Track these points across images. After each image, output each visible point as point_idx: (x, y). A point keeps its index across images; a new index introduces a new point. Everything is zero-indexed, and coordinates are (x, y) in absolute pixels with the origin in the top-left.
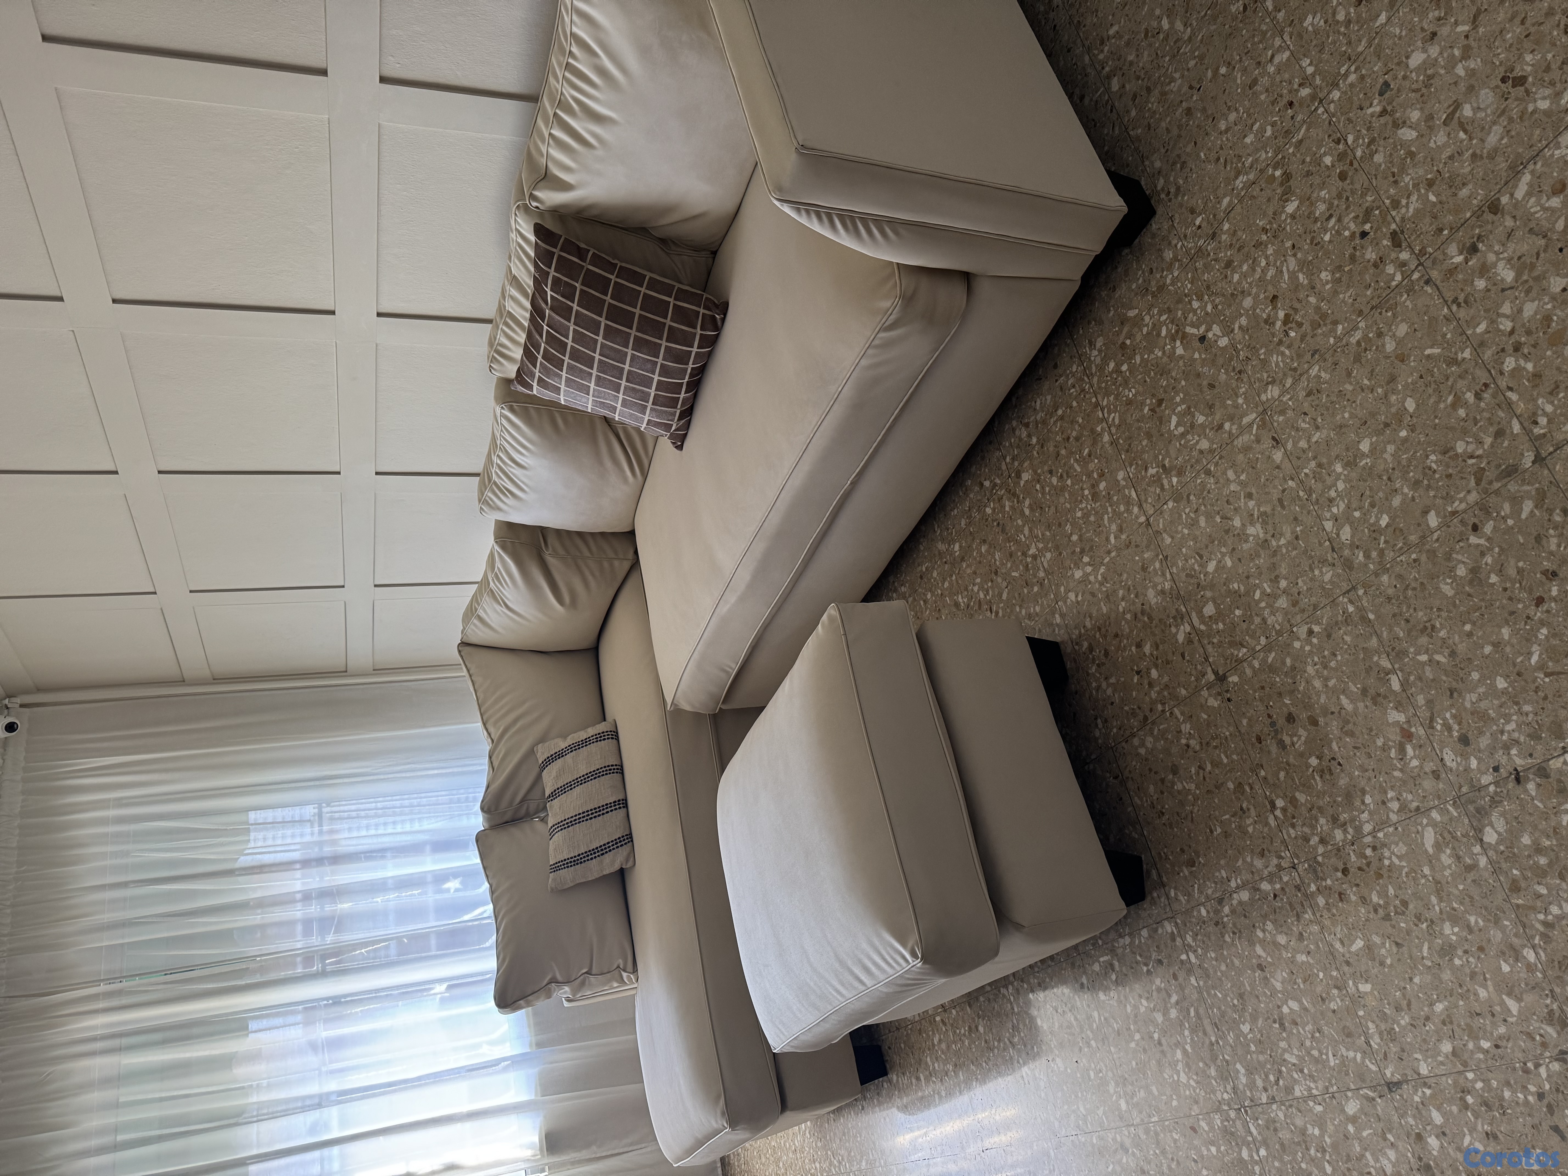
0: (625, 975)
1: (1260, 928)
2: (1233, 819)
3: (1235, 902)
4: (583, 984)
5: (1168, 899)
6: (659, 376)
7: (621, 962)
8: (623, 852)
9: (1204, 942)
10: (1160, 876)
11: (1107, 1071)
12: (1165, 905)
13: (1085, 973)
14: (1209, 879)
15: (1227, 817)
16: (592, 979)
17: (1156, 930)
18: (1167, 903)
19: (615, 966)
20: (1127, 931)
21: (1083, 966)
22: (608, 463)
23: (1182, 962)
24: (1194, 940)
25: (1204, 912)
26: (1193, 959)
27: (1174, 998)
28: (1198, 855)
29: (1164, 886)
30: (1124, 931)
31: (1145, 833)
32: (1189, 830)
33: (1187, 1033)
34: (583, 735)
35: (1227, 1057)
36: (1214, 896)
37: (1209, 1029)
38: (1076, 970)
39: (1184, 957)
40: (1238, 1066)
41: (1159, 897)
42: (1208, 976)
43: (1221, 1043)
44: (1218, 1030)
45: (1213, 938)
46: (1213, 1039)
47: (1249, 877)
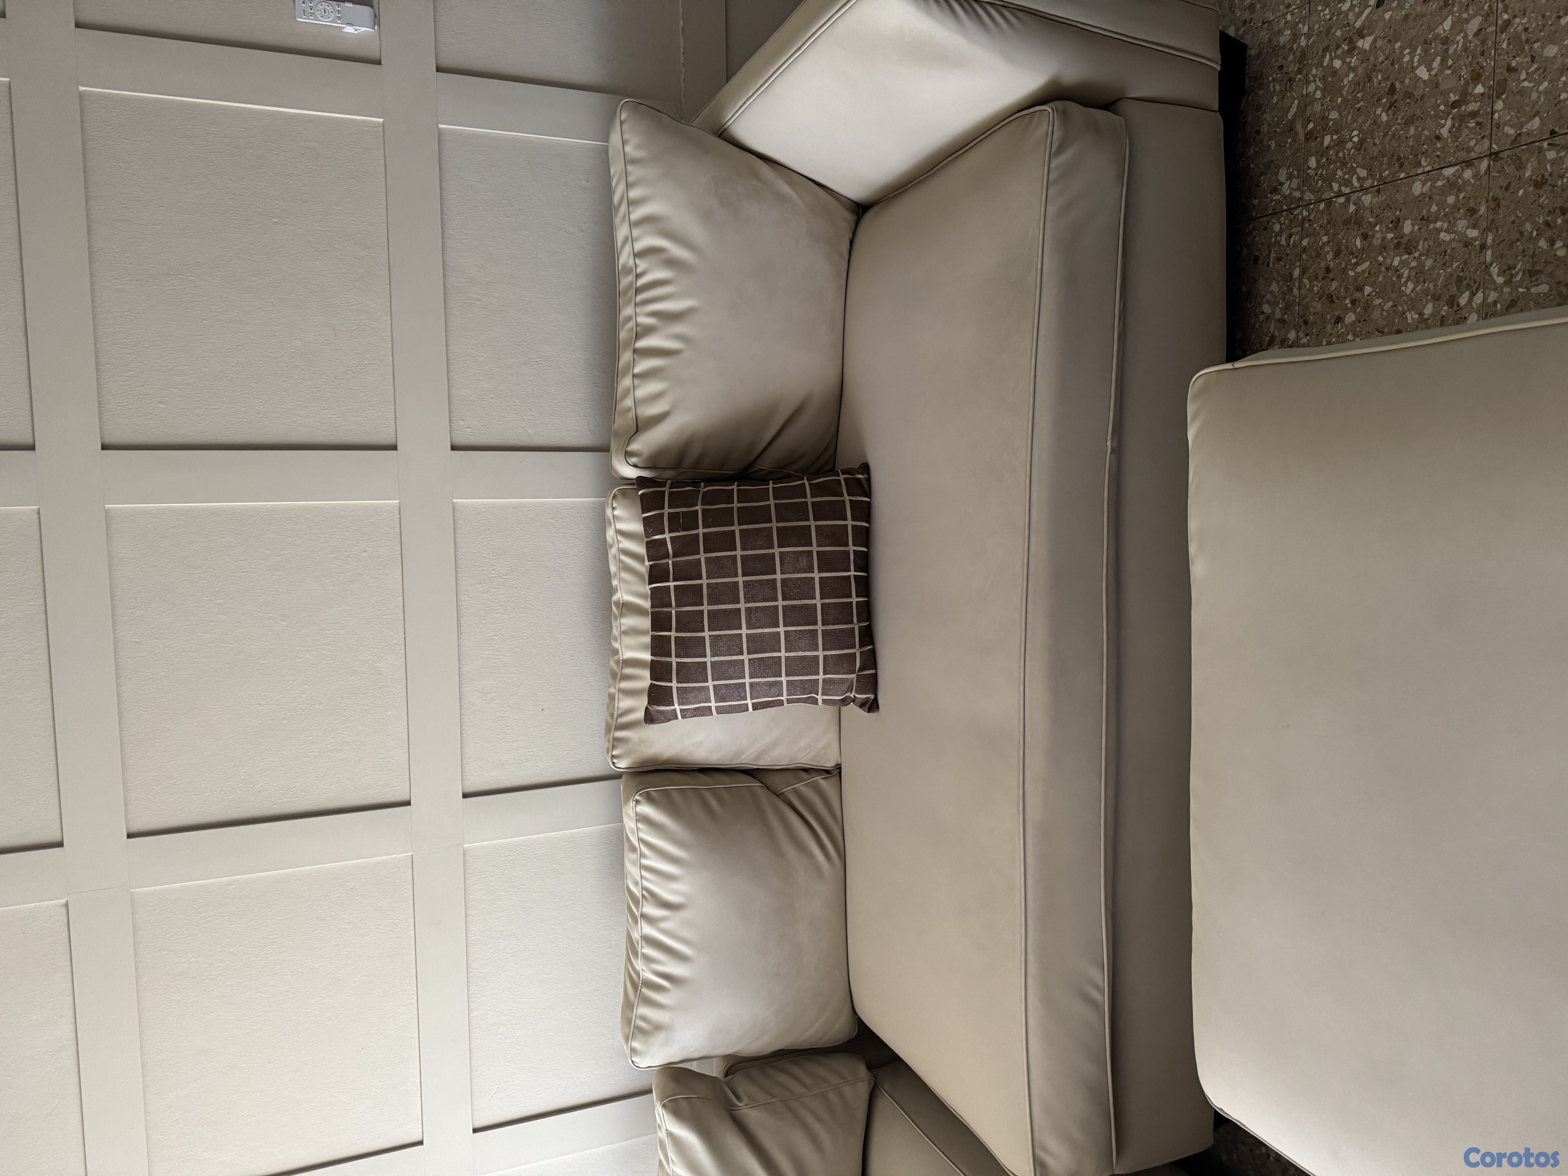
6: (820, 571)
22: (791, 852)
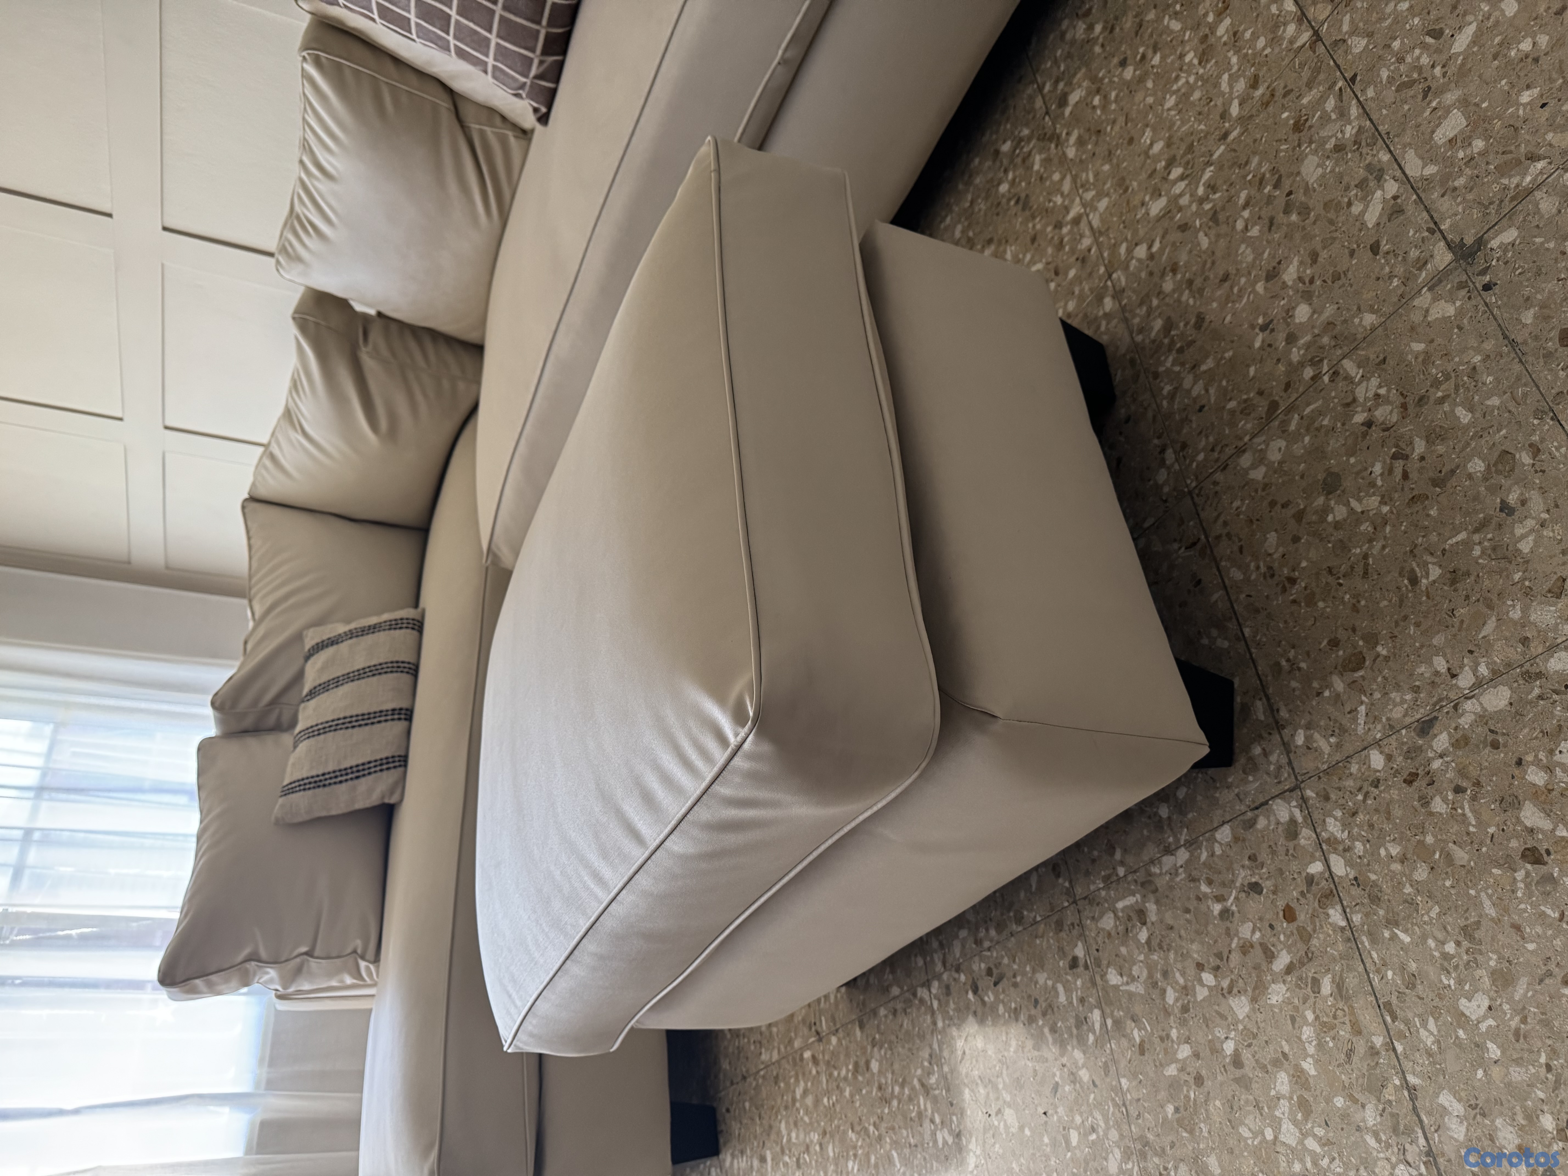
0: (363, 964)
1: (1537, 762)
2: (1476, 537)
3: (1465, 721)
4: (298, 972)
5: (1288, 752)
7: (359, 943)
8: (389, 778)
9: (1371, 826)
10: (1272, 710)
11: (1108, 1128)
12: (1279, 768)
13: (1082, 936)
14: (1398, 687)
15: (1462, 536)
16: (313, 963)
17: (1251, 824)
18: (1284, 760)
19: (349, 950)
20: (1183, 838)
21: (1080, 924)
22: (453, 188)
23: (1310, 880)
24: (1345, 826)
25: (1377, 760)
26: (1339, 867)
27: (1283, 960)
28: (1372, 639)
29: (1279, 726)
30: (1177, 840)
31: (1247, 631)
32: (1357, 597)
33: (1307, 1032)
34: (373, 620)
35: (1412, 1080)
36: (1408, 720)
37: (1368, 1018)
38: (1063, 935)
39: (1316, 868)
40: (1445, 1099)
41: (1266, 754)
42: (1375, 899)
43: (1399, 1048)
44: (1394, 1018)
45: (1397, 812)
46: (1378, 1041)
47: (1515, 653)
